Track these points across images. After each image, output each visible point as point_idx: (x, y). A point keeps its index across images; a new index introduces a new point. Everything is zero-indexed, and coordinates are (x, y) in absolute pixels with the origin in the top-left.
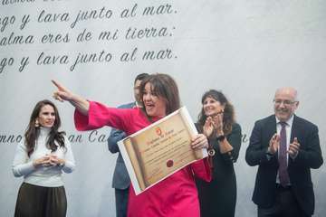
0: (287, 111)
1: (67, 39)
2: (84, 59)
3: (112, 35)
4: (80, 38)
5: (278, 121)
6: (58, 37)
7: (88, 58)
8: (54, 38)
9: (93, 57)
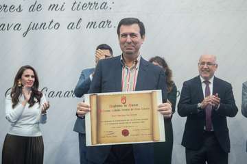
0: (209, 71)
1: (20, 10)
2: (35, 27)
3: (59, 7)
4: (31, 9)
5: (202, 80)
6: (12, 7)
7: (39, 26)
8: (8, 8)
9: (43, 25)
